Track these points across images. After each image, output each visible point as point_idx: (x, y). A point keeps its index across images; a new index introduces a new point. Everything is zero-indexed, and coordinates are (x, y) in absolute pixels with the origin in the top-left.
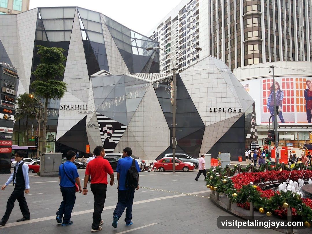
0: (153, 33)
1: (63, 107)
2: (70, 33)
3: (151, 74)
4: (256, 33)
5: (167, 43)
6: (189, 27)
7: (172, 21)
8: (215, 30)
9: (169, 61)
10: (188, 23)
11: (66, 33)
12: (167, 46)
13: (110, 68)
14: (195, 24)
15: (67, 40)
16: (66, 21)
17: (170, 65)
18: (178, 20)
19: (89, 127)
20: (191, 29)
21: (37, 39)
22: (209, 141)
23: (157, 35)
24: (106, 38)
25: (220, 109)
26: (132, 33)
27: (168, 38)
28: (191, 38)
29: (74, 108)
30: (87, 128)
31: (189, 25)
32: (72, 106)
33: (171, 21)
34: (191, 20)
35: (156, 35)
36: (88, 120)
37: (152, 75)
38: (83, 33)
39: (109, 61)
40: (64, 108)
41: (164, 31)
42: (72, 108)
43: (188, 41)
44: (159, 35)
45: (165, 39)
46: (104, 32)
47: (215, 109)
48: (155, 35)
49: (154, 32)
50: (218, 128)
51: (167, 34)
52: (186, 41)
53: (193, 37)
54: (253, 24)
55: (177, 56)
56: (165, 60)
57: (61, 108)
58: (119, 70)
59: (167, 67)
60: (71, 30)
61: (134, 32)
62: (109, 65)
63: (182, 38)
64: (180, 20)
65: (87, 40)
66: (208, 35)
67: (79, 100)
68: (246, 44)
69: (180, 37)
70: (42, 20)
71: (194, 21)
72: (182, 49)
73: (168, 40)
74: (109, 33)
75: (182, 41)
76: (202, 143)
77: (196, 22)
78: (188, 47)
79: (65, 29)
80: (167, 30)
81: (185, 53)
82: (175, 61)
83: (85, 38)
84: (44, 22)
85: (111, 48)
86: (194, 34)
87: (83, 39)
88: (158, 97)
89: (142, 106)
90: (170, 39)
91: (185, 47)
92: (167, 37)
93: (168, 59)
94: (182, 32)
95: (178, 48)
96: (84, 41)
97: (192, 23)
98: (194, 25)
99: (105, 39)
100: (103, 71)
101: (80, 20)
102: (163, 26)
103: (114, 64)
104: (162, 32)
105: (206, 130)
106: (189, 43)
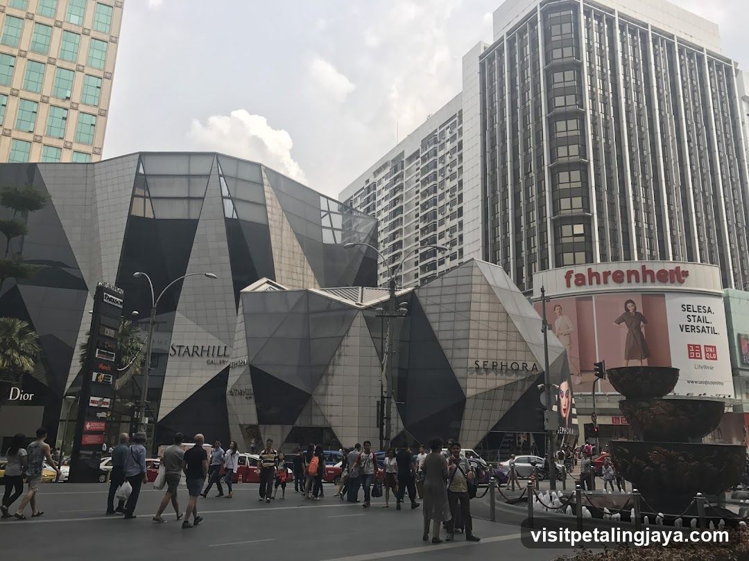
0: (364, 183)
1: (177, 350)
2: (200, 202)
3: (360, 287)
4: (577, 202)
5: (395, 205)
6: (443, 176)
7: (407, 159)
8: (494, 191)
9: (400, 244)
10: (440, 166)
11: (193, 202)
12: (395, 213)
13: (277, 273)
14: (455, 169)
15: (193, 217)
16: (192, 179)
17: (401, 253)
18: (420, 159)
19: (232, 395)
20: (447, 178)
21: (133, 213)
22: (474, 428)
23: (375, 189)
24: (272, 213)
25: (495, 364)
26: (323, 201)
27: (397, 195)
28: (448, 198)
29: (199, 353)
30: (229, 397)
31: (442, 170)
32: (195, 349)
33: (404, 159)
34: (448, 161)
35: (372, 187)
36: (232, 380)
37: (362, 291)
38: (228, 203)
39: (276, 258)
40: (177, 352)
41: (388, 181)
42: (195, 353)
43: (440, 204)
44: (378, 188)
45: (391, 197)
46: (268, 202)
47: (486, 363)
48: (369, 187)
49: (368, 181)
50: (492, 401)
51: (395, 186)
52: (435, 204)
53: (451, 197)
54: (570, 182)
55: (416, 234)
56: (390, 241)
57: (171, 352)
58: (295, 276)
59: (394, 258)
60: (203, 199)
61: (328, 198)
62: (276, 266)
63: (428, 198)
64: (424, 160)
65: (235, 217)
66: (480, 199)
67: (211, 336)
68: (558, 223)
69: (424, 195)
70: (145, 175)
71: (453, 164)
72: (429, 221)
73: (397, 199)
74: (278, 203)
75: (427, 203)
76: (461, 432)
77: (458, 166)
78: (440, 217)
79: (191, 196)
80: (395, 179)
81: (435, 230)
82: (413, 245)
83: (229, 213)
84: (150, 180)
85: (282, 233)
86: (453, 189)
87: (227, 216)
88: (372, 338)
89: (343, 354)
90: (403, 197)
91: (435, 217)
92: (395, 193)
93: (396, 240)
94: (428, 186)
95: (418, 218)
96: (227, 219)
97: (449, 168)
98: (453, 172)
99: (269, 215)
100: (265, 280)
101: (222, 179)
102: (388, 170)
103: (285, 264)
104: (385, 182)
105: (469, 404)
106: (442, 209)
